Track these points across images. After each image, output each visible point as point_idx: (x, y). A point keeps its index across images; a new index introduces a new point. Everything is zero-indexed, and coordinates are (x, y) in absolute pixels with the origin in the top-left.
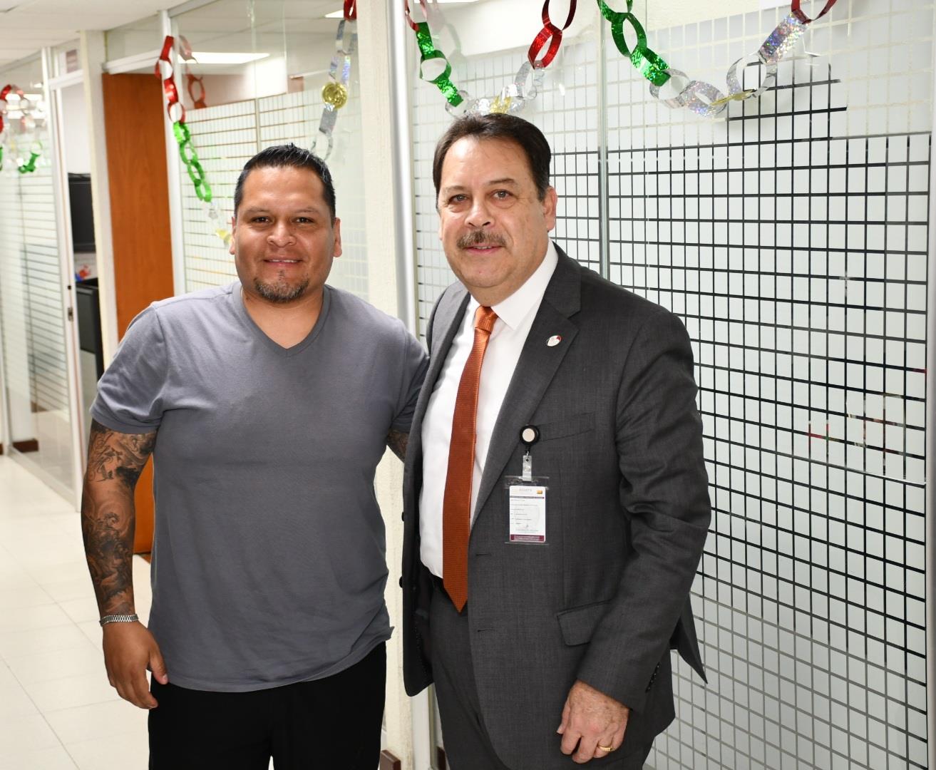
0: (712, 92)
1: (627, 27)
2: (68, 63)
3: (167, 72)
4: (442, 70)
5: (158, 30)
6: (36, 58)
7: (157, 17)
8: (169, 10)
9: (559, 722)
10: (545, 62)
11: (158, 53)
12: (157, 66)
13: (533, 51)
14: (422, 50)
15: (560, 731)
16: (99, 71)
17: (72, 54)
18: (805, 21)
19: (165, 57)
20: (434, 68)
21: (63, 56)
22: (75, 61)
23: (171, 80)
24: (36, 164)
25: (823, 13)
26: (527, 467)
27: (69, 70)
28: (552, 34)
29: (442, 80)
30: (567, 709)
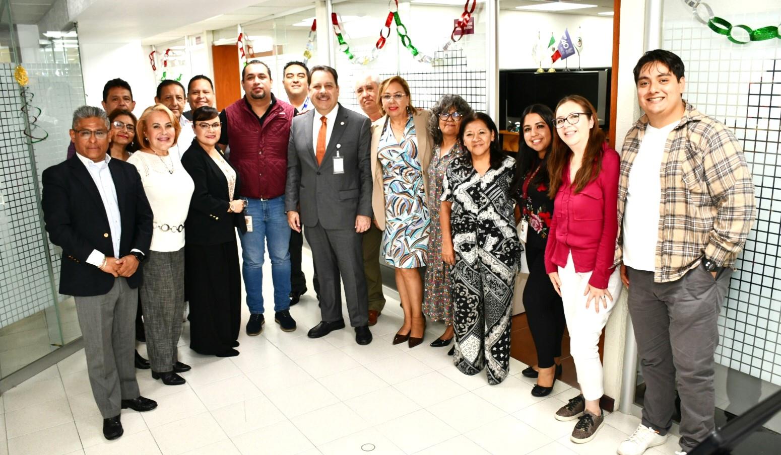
0: (431, 59)
1: (406, 39)
2: (196, 41)
3: (240, 45)
4: (346, 48)
5: (236, 30)
6: (183, 39)
7: (236, 26)
8: (240, 25)
9: (355, 225)
10: (381, 47)
11: (237, 38)
12: (237, 43)
13: (378, 44)
14: (340, 42)
15: (355, 227)
16: (211, 45)
17: (198, 38)
18: (455, 41)
19: (239, 40)
20: (344, 47)
21: (194, 39)
22: (200, 41)
23: (242, 49)
24: (181, 77)
25: (459, 39)
26: (338, 154)
27: (197, 44)
28: (383, 40)
29: (347, 51)
30: (356, 222)
